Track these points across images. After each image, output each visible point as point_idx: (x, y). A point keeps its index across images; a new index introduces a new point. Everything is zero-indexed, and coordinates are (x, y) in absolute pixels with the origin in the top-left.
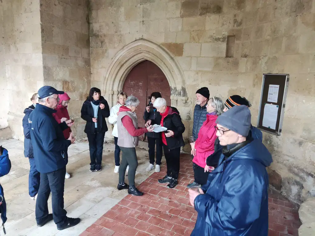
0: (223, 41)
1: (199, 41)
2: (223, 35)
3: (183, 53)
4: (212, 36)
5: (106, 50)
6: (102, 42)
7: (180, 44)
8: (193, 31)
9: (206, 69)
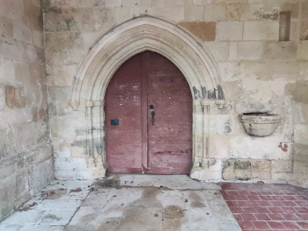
0: (274, 19)
1: (239, 19)
2: (275, 10)
3: (215, 35)
4: (258, 13)
5: (77, 35)
6: (68, 21)
7: (209, 23)
8: (230, 4)
9: (252, 58)
